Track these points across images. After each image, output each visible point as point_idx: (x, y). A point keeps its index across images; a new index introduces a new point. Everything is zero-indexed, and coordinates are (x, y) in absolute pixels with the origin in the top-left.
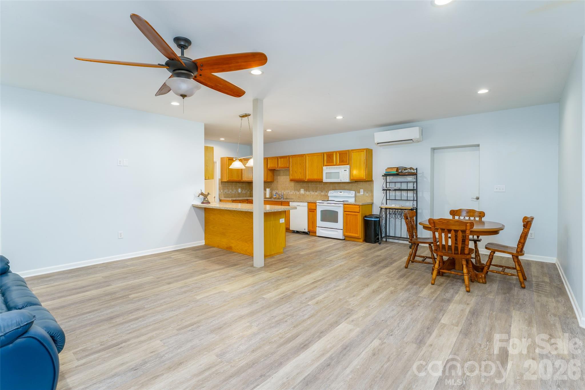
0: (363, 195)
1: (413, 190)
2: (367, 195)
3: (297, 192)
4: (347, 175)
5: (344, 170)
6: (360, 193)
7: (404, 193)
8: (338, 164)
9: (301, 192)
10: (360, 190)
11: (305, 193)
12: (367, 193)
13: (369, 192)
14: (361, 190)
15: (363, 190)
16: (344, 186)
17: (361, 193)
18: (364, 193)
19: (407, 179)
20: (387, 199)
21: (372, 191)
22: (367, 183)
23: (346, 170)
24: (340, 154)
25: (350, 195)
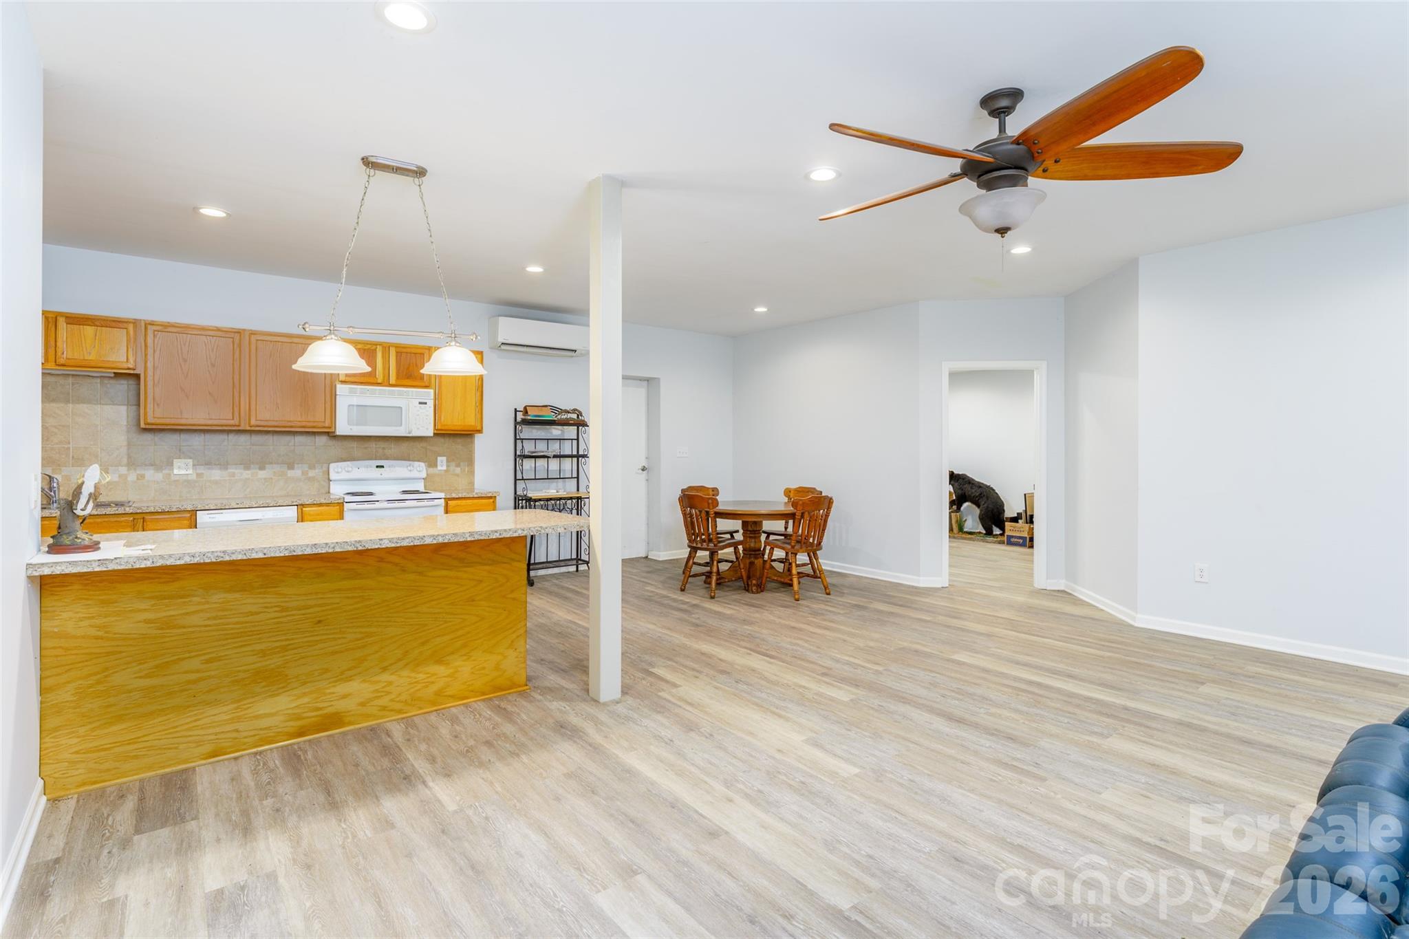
0: (446, 471)
1: (571, 456)
2: (458, 470)
3: (150, 474)
4: (427, 415)
5: (420, 403)
6: (436, 465)
7: (554, 464)
8: (393, 381)
9: (176, 471)
10: (437, 459)
11: (198, 475)
12: (458, 465)
13: (462, 464)
14: (439, 458)
15: (447, 460)
16: (384, 448)
17: (439, 468)
18: (448, 466)
19: (551, 433)
20: (518, 478)
21: (471, 462)
22: (459, 440)
23: (426, 403)
24: (399, 354)
25: (415, 474)
